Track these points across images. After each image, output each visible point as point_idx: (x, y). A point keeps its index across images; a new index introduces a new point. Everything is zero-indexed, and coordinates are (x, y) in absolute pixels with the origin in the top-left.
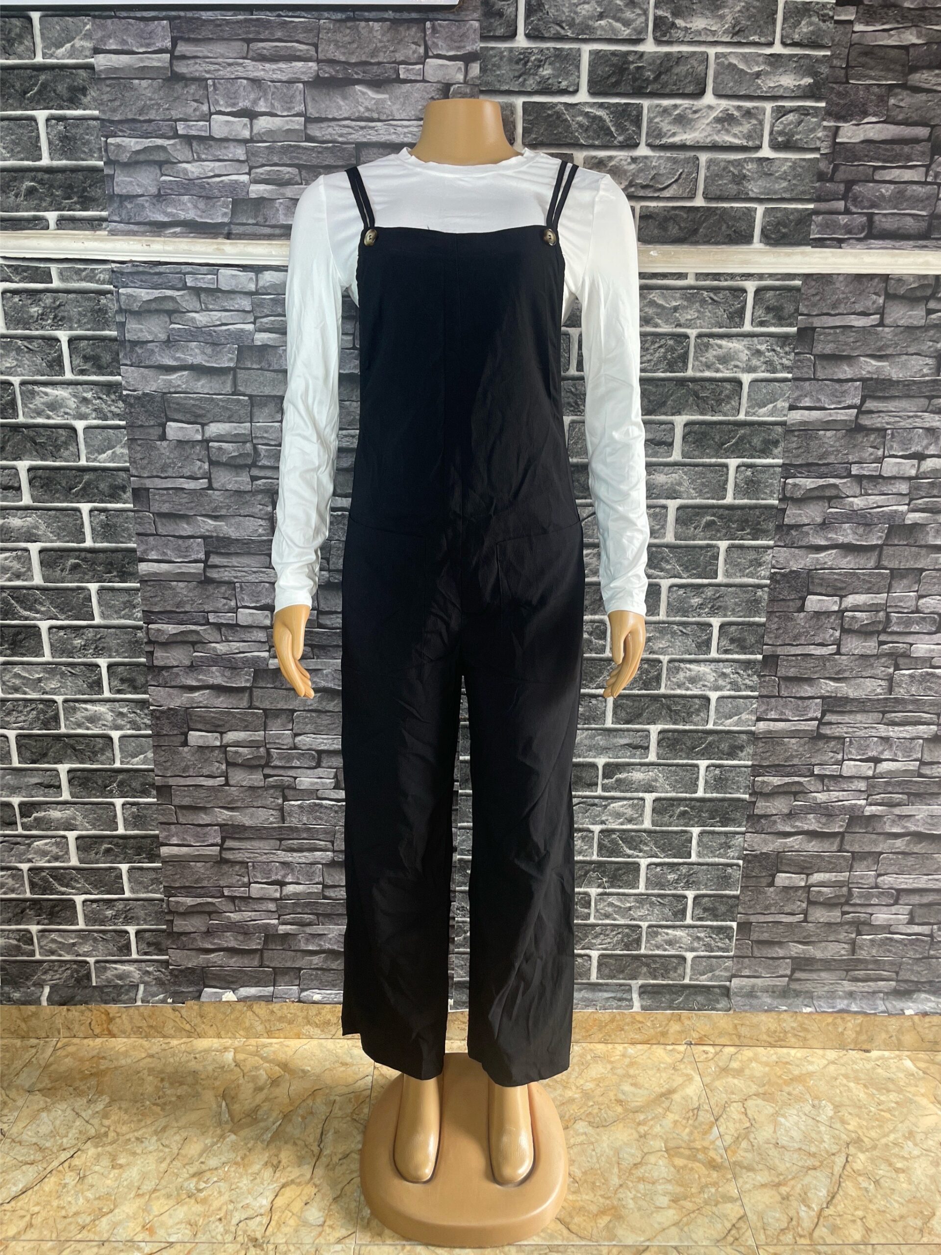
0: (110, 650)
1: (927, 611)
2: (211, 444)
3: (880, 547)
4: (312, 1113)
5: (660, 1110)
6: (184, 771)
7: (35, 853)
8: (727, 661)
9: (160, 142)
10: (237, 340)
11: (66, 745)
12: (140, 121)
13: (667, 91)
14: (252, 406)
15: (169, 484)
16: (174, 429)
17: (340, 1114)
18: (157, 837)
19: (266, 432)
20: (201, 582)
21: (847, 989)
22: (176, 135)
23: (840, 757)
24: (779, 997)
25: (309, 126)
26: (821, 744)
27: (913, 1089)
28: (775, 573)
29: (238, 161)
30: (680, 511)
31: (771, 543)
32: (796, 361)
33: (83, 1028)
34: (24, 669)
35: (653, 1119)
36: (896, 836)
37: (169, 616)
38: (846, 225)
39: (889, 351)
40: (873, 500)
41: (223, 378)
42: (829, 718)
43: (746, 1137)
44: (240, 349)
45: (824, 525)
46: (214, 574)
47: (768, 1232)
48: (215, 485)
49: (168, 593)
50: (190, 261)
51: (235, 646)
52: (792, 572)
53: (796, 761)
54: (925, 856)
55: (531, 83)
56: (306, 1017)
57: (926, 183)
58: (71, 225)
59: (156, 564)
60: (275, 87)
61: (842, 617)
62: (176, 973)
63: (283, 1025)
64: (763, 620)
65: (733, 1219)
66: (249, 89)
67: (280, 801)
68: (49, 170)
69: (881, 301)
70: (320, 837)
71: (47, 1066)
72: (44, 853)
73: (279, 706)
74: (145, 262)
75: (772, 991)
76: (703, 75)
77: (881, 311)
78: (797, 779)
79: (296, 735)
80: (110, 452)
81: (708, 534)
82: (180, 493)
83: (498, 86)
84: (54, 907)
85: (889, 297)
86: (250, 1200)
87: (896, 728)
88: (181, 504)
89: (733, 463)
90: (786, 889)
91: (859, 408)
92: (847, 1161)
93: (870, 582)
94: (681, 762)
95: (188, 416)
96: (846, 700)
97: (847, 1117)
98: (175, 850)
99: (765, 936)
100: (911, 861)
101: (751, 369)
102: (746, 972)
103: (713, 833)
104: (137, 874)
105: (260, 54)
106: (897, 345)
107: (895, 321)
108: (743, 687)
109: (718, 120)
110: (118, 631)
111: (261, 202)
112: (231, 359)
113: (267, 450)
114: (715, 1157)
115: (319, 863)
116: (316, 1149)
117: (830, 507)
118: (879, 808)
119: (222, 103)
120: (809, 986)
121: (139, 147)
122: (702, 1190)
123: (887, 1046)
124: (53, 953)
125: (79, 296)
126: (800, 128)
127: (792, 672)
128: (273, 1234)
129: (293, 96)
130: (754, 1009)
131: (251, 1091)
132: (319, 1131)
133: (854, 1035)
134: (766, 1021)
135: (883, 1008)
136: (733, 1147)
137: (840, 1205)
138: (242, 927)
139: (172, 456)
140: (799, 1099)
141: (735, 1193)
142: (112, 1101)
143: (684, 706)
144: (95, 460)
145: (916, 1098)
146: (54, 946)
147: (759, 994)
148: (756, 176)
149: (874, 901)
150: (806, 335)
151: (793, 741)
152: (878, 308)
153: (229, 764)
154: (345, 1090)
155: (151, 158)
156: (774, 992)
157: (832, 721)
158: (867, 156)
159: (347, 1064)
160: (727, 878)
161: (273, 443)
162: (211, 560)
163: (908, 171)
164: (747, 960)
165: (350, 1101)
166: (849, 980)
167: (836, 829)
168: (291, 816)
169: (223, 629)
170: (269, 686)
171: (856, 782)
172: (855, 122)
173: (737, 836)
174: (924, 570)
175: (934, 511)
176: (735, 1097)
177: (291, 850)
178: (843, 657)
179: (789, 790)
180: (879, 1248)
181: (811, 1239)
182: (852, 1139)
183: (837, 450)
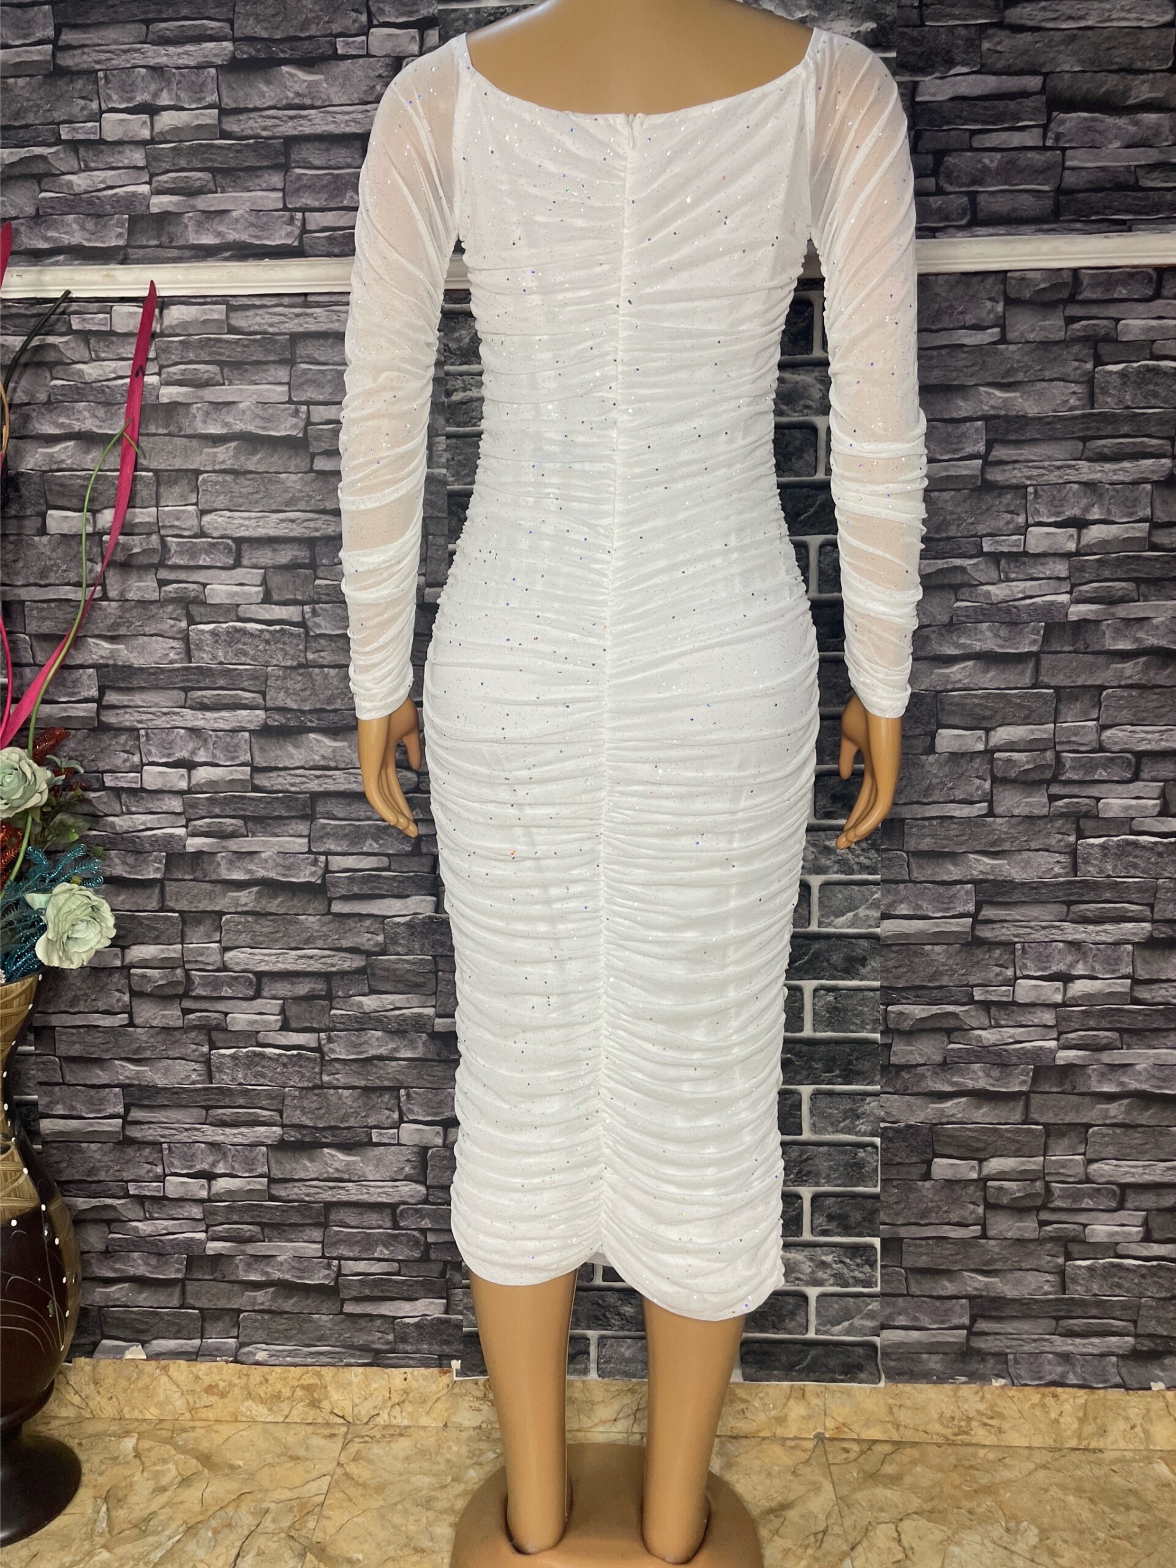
1: (1116, 748)
2: (105, 538)
3: (1035, 656)
4: (229, 1526)
6: (73, 1003)
8: (831, 829)
9: (39, 151)
12: (16, 128)
14: (158, 484)
15: (50, 594)
16: (60, 521)
17: (272, 1527)
18: (35, 1104)
19: (178, 519)
20: (93, 730)
21: (1059, 1350)
22: (59, 141)
23: (1010, 973)
25: (224, 119)
26: (979, 953)
29: (136, 167)
36: (1110, 1097)
38: (939, 208)
39: (1020, 376)
40: (1019, 588)
42: (988, 912)
45: (952, 626)
46: (110, 718)
48: (111, 594)
51: (140, 820)
53: (945, 980)
54: (1158, 1131)
56: (246, 1387)
57: (1045, 148)
61: (992, 761)
63: (213, 1399)
66: (149, 78)
67: (205, 1049)
69: (1000, 308)
70: (263, 1103)
73: (201, 907)
74: (19, 301)
75: (942, 1351)
77: (1001, 324)
78: (951, 1008)
79: (226, 949)
82: (63, 606)
85: (1011, 302)
87: (1091, 928)
88: (66, 622)
89: (814, 540)
90: (950, 1183)
91: (984, 457)
93: (1029, 708)
95: (74, 500)
96: (1010, 885)
97: (1060, 1546)
98: (61, 1125)
99: (923, 1262)
100: (1136, 1138)
102: (902, 1321)
103: (830, 1094)
105: (160, 37)
106: (1029, 367)
107: (1022, 335)
108: (855, 867)
111: (165, 218)
113: (178, 544)
115: (262, 1144)
117: (957, 600)
118: (1079, 1053)
119: (115, 97)
120: (999, 1343)
121: (13, 159)
123: (1129, 1442)
127: (926, 845)
129: (203, 84)
130: (913, 1377)
131: (146, 1493)
132: (235, 1552)
133: (1075, 1426)
134: (935, 1399)
135: (1118, 1380)
138: (154, 1244)
139: (54, 555)
147: (924, 1356)
149: (1088, 1203)
151: (937, 948)
152: (997, 318)
153: (134, 994)
154: (287, 1494)
155: (28, 171)
156: (946, 1354)
157: (992, 917)
158: (959, 117)
159: (298, 1458)
160: (859, 1165)
161: (186, 533)
162: (106, 698)
163: (1017, 134)
164: (900, 1300)
165: (291, 1510)
166: (1061, 1335)
167: (1015, 1086)
168: (221, 1071)
169: (124, 796)
170: (187, 877)
171: (1039, 1014)
172: (937, 75)
173: (868, 1099)
174: (1103, 688)
175: (1110, 600)
176: (883, 1516)
177: (223, 1124)
178: (999, 820)
179: (938, 1025)
183: (959, 519)
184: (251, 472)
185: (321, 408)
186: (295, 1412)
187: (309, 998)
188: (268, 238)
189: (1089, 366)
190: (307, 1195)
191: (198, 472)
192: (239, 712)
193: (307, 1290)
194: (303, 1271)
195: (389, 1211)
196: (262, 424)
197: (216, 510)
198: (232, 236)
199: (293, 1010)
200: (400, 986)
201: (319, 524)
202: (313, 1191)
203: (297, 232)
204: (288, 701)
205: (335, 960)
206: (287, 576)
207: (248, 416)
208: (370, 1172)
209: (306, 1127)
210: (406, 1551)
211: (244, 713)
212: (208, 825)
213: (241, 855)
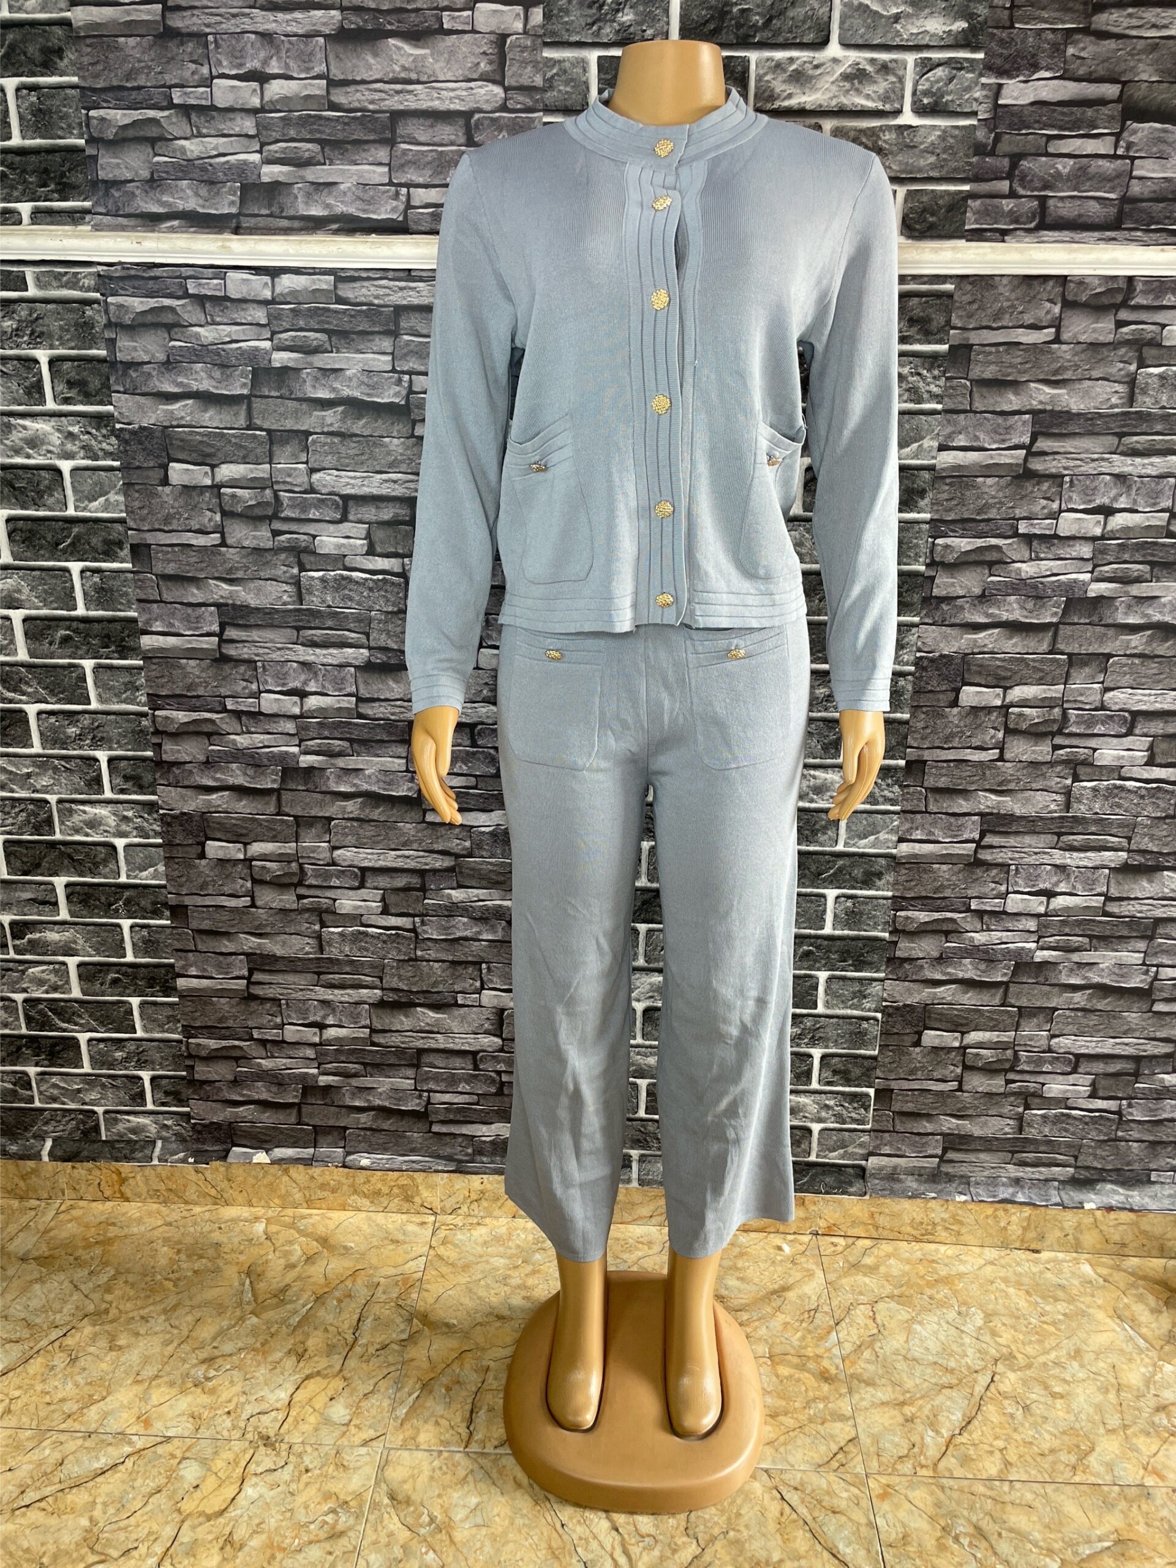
0: (110, 740)
1: (1117, 707)
2: (223, 490)
3: (1056, 626)
4: (350, 1296)
5: (769, 1310)
6: (202, 888)
7: (30, 982)
9: (151, 113)
10: (251, 360)
11: (62, 854)
12: (128, 89)
13: (781, 40)
14: (271, 443)
15: (174, 539)
16: (178, 472)
17: (384, 1297)
18: (172, 966)
19: (289, 475)
20: (215, 660)
21: (1013, 1175)
22: (171, 105)
23: (1003, 888)
24: (926, 1182)
25: (333, 91)
26: (979, 872)
27: (1088, 1299)
28: (921, 658)
29: (247, 136)
31: (916, 619)
32: (946, 388)
33: (91, 1189)
34: (10, 762)
35: (759, 1319)
36: (1075, 988)
37: (180, 700)
38: (1011, 212)
39: (1068, 375)
40: (1046, 566)
41: (235, 408)
42: (989, 839)
43: (871, 1345)
44: (255, 372)
45: (984, 598)
46: (231, 651)
47: (882, 1459)
48: (229, 541)
49: (176, 672)
50: (191, 262)
51: (259, 739)
52: (942, 656)
53: (947, 893)
54: (1112, 1015)
55: (608, 32)
56: (353, 1185)
57: (1115, 157)
58: (49, 219)
59: (161, 638)
60: (290, 42)
61: (1007, 715)
62: (199, 1128)
63: (326, 1194)
64: (906, 716)
65: (842, 1441)
66: (258, 45)
67: (317, 927)
68: (21, 152)
69: (1057, 309)
70: (367, 971)
71: (47, 1231)
72: (41, 982)
73: (313, 813)
74: (137, 264)
75: (918, 1173)
76: (826, 19)
77: (1057, 324)
78: (949, 915)
79: (335, 848)
80: (102, 500)
82: (187, 551)
83: (565, 38)
84: (55, 1045)
85: (1069, 304)
86: (265, 1392)
87: (1075, 854)
88: (189, 564)
90: (936, 1050)
91: (1028, 448)
92: (992, 1381)
93: (1042, 670)
94: (804, 890)
95: (194, 455)
96: (1011, 818)
97: (1000, 1328)
98: (195, 983)
99: (910, 1107)
100: (1093, 1019)
102: (887, 1150)
103: (844, 978)
104: (150, 1010)
106: (1077, 366)
107: (1075, 336)
108: (881, 800)
109: (846, 77)
110: (119, 718)
111: (275, 187)
112: (244, 385)
113: (290, 498)
114: (828, 1367)
115: (365, 1003)
116: (350, 1338)
117: (991, 575)
118: (1054, 953)
119: (225, 63)
120: (964, 1169)
121: (127, 121)
122: (808, 1404)
123: (1062, 1247)
124: (54, 1100)
125: (60, 307)
126: (951, 87)
127: (943, 782)
128: (289, 1431)
129: (312, 54)
130: (893, 1193)
131: (280, 1268)
132: (356, 1317)
133: (1020, 1232)
134: (909, 1210)
135: (1058, 1200)
136: (852, 1357)
137: (977, 1431)
138: (275, 1076)
139: (177, 505)
140: (942, 1304)
141: (847, 1410)
142: (118, 1272)
143: (808, 822)
144: (85, 509)
145: (1091, 1311)
146: (56, 1092)
147: (902, 1177)
148: (895, 148)
149: (1047, 1068)
150: (961, 354)
151: (944, 867)
152: (1054, 319)
153: (254, 881)
154: (392, 1271)
155: (142, 133)
156: (920, 1175)
157: (993, 843)
158: (1038, 122)
159: (398, 1242)
160: (862, 1034)
161: (297, 489)
162: (227, 633)
163: (1091, 141)
164: (887, 1134)
165: (396, 1284)
166: (1015, 1165)
167: (999, 976)
168: (330, 945)
169: (244, 718)
170: (300, 788)
171: (1023, 920)
172: (1021, 78)
173: (874, 984)
174: (1112, 656)
175: (1125, 580)
176: (863, 1299)
177: (332, 986)
178: (1008, 765)
179: (939, 928)
180: (1018, 1485)
181: (935, 1470)
182: (1003, 1355)
183: (1000, 503)
184: (356, 435)
185: (423, 377)
186: (392, 1206)
187: (406, 889)
188: (374, 212)
189: (1133, 368)
190: (403, 1043)
191: (308, 433)
192: (345, 650)
193: (402, 1114)
194: (399, 1100)
195: (470, 1057)
196: (367, 391)
197: (325, 469)
198: (341, 208)
199: (392, 899)
200: (484, 883)
202: (407, 1039)
203: (402, 207)
204: (389, 641)
205: (429, 860)
206: (389, 531)
207: (354, 383)
208: (455, 1026)
209: (402, 990)
210: (492, 1318)
211: (350, 650)
212: (319, 745)
213: (347, 771)
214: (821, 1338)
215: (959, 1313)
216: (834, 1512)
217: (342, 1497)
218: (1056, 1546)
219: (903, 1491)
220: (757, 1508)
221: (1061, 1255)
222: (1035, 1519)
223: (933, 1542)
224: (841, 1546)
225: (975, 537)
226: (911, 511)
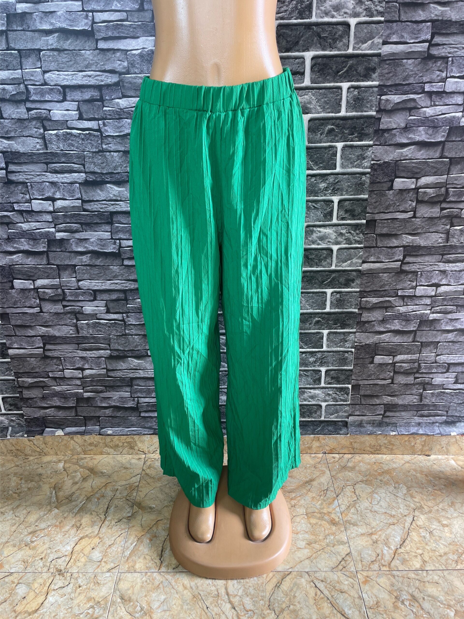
3: (443, 143)
4: (103, 496)
5: (305, 491)
6: (14, 304)
8: (344, 225)
10: (5, 10)
14: (21, 57)
17: (120, 496)
18: (5, 344)
19: (32, 76)
20: (5, 183)
21: (417, 421)
23: (414, 284)
24: (376, 427)
26: (402, 276)
27: (454, 477)
28: (374, 164)
30: (311, 123)
31: (371, 143)
32: (386, 8)
35: (300, 496)
36: (449, 331)
40: (439, 109)
42: (408, 259)
43: (354, 506)
44: (8, 16)
45: (407, 129)
46: (13, 177)
47: (363, 563)
48: (4, 116)
51: (33, 225)
52: (385, 163)
53: (387, 288)
56: (105, 443)
61: (418, 193)
62: (29, 420)
63: (92, 448)
64: (366, 196)
65: (343, 554)
67: (75, 321)
70: (101, 341)
73: (66, 263)
78: (387, 299)
79: (79, 281)
81: (330, 138)
86: (60, 547)
87: (450, 265)
89: (345, 85)
90: (381, 365)
91: (430, 41)
92: (413, 520)
93: (437, 168)
94: (315, 290)
96: (419, 247)
97: (415, 494)
98: (17, 351)
99: (368, 392)
100: (457, 346)
101: (356, 15)
102: (357, 413)
103: (336, 333)
108: (353, 242)
112: (3, 25)
113: (34, 89)
114: (335, 518)
115: (103, 357)
116: (103, 517)
117: (410, 116)
118: (439, 315)
120: (394, 420)
122: (325, 537)
123: (440, 452)
127: (385, 231)
128: (71, 567)
130: (361, 433)
131: (70, 484)
132: (106, 506)
133: (421, 447)
134: (368, 440)
135: (438, 432)
136: (346, 512)
137: (408, 546)
138: (62, 394)
140: (386, 483)
141: (345, 539)
143: (317, 255)
145: (456, 483)
147: (365, 425)
149: (434, 370)
151: (385, 275)
153: (41, 299)
154: (124, 483)
156: (373, 424)
157: (410, 261)
159: (127, 468)
160: (345, 359)
161: (37, 83)
162: (9, 168)
164: (357, 406)
165: (126, 489)
166: (418, 416)
167: (412, 327)
168: (82, 330)
169: (24, 214)
170: (58, 250)
171: (424, 300)
173: (351, 335)
176: (348, 483)
177: (85, 350)
178: (418, 220)
179: (382, 305)
180: (430, 572)
181: (389, 567)
182: (417, 507)
183: (415, 74)
184: (67, 50)
185: (99, 14)
186: (124, 451)
187: (117, 300)
190: (123, 375)
191: (40, 50)
192: (73, 174)
193: (126, 409)
194: (124, 402)
196: (70, 23)
197: (51, 71)
199: (111, 305)
201: (103, 78)
202: (125, 374)
204: (96, 169)
205: (127, 285)
206: (90, 106)
207: (63, 19)
208: (146, 366)
209: (121, 350)
211: (76, 174)
212: (65, 227)
213: (81, 240)
214: (330, 504)
215: (395, 488)
216: (342, 592)
217: (97, 599)
218: (452, 603)
219: (375, 579)
220: (304, 592)
221: (440, 457)
222: (440, 589)
223: (392, 605)
224: (346, 610)
225: (402, 94)
226: (368, 81)
